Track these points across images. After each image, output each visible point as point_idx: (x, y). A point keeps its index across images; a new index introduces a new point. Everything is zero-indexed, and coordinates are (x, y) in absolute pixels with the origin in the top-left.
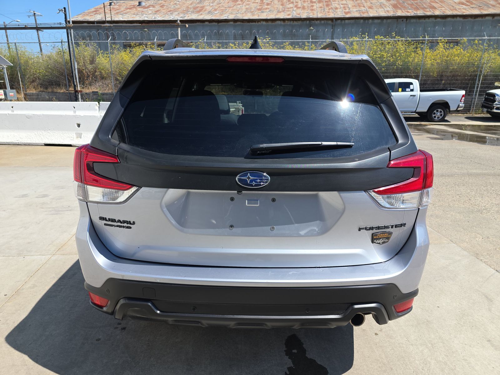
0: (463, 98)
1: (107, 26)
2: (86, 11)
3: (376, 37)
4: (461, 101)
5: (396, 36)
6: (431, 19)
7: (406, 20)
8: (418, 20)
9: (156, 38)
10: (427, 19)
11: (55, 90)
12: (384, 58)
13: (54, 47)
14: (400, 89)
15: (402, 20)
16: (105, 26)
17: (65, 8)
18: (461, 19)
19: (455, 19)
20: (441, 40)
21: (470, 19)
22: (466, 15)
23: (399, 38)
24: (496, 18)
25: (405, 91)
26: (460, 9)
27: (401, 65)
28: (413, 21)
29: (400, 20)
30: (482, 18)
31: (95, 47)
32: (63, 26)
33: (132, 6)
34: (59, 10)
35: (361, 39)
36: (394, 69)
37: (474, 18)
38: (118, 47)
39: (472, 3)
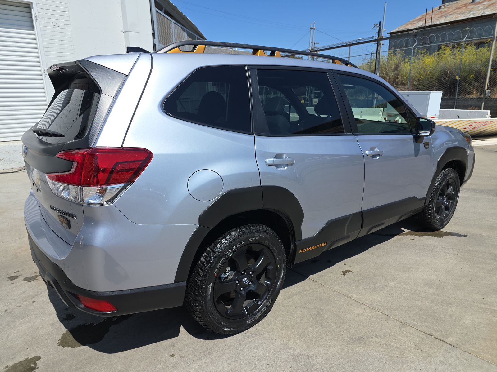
1: (414, 33)
2: (411, 21)
9: (467, 36)
11: (358, 97)
13: (364, 59)
16: (412, 33)
17: (380, 23)
31: (402, 54)
32: (375, 39)
33: (464, 5)
34: (374, 25)
38: (424, 51)
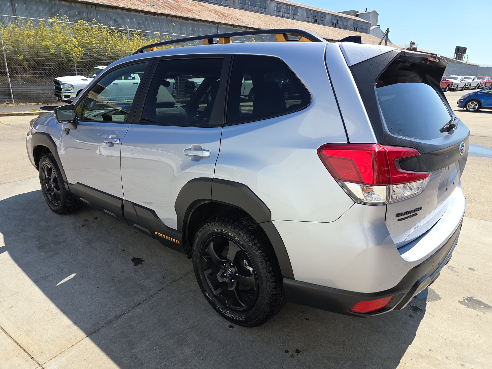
0: (175, 86)
3: (79, 21)
4: (173, 88)
5: (97, 22)
6: (118, 10)
7: (96, 8)
8: (106, 10)
10: (115, 9)
12: (93, 44)
14: (123, 77)
15: (91, 6)
18: (143, 15)
19: (138, 14)
20: (135, 31)
21: (150, 16)
22: (146, 11)
23: (102, 25)
24: (169, 18)
25: (127, 79)
26: (139, 5)
27: (111, 53)
28: (101, 9)
29: (89, 6)
30: (159, 16)
35: (60, 21)
36: (105, 56)
37: (153, 16)
39: (146, 2)
